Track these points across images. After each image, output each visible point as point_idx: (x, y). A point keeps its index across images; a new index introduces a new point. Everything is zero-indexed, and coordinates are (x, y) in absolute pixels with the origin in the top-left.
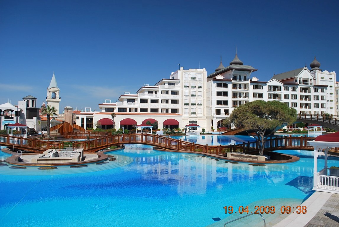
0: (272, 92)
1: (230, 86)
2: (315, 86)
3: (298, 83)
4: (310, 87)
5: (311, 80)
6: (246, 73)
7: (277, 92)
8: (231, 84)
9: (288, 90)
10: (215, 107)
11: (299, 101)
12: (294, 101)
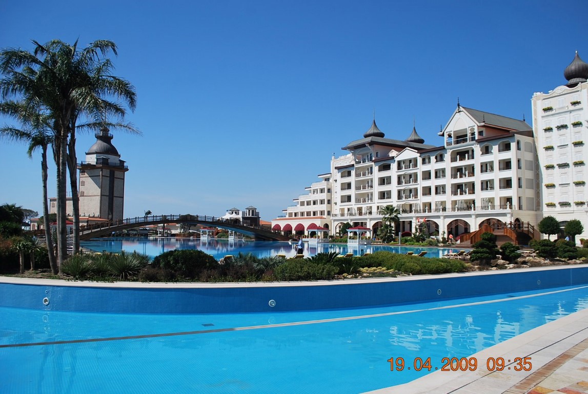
0: (403, 172)
1: (353, 173)
3: (444, 145)
10: (339, 205)
11: (448, 181)
12: (440, 182)
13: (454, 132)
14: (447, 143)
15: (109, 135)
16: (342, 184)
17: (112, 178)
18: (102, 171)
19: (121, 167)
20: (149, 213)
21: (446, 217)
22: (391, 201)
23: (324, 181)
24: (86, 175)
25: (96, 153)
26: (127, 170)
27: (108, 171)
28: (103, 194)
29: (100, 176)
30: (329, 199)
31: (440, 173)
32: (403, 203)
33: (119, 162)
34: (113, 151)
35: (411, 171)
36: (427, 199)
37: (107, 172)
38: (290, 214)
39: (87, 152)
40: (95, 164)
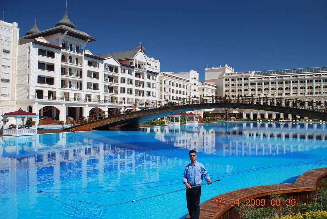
0: (109, 73)
1: (58, 56)
2: (148, 72)
3: (135, 66)
4: (144, 73)
5: (145, 64)
6: (80, 42)
7: (113, 74)
8: (59, 53)
9: (124, 72)
10: (34, 85)
11: (134, 87)
12: (130, 86)
13: (138, 61)
32: (109, 95)
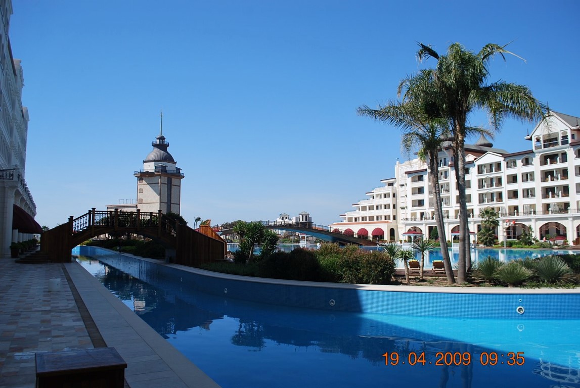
0: (485, 176)
1: (426, 178)
8: (426, 174)
9: (515, 165)
11: (538, 185)
12: (528, 185)
13: (543, 135)
14: (535, 146)
15: (165, 143)
16: (413, 189)
17: (170, 184)
18: (161, 178)
19: (178, 175)
20: (199, 219)
21: (537, 220)
22: (472, 205)
23: (387, 186)
24: (144, 182)
25: (155, 161)
26: (183, 177)
27: (167, 178)
28: (162, 201)
29: (158, 183)
30: (395, 203)
31: (527, 177)
32: (486, 206)
33: (175, 170)
34: (169, 159)
35: (495, 174)
36: (514, 202)
37: (165, 179)
38: (350, 219)
39: (144, 160)
40: (154, 171)
